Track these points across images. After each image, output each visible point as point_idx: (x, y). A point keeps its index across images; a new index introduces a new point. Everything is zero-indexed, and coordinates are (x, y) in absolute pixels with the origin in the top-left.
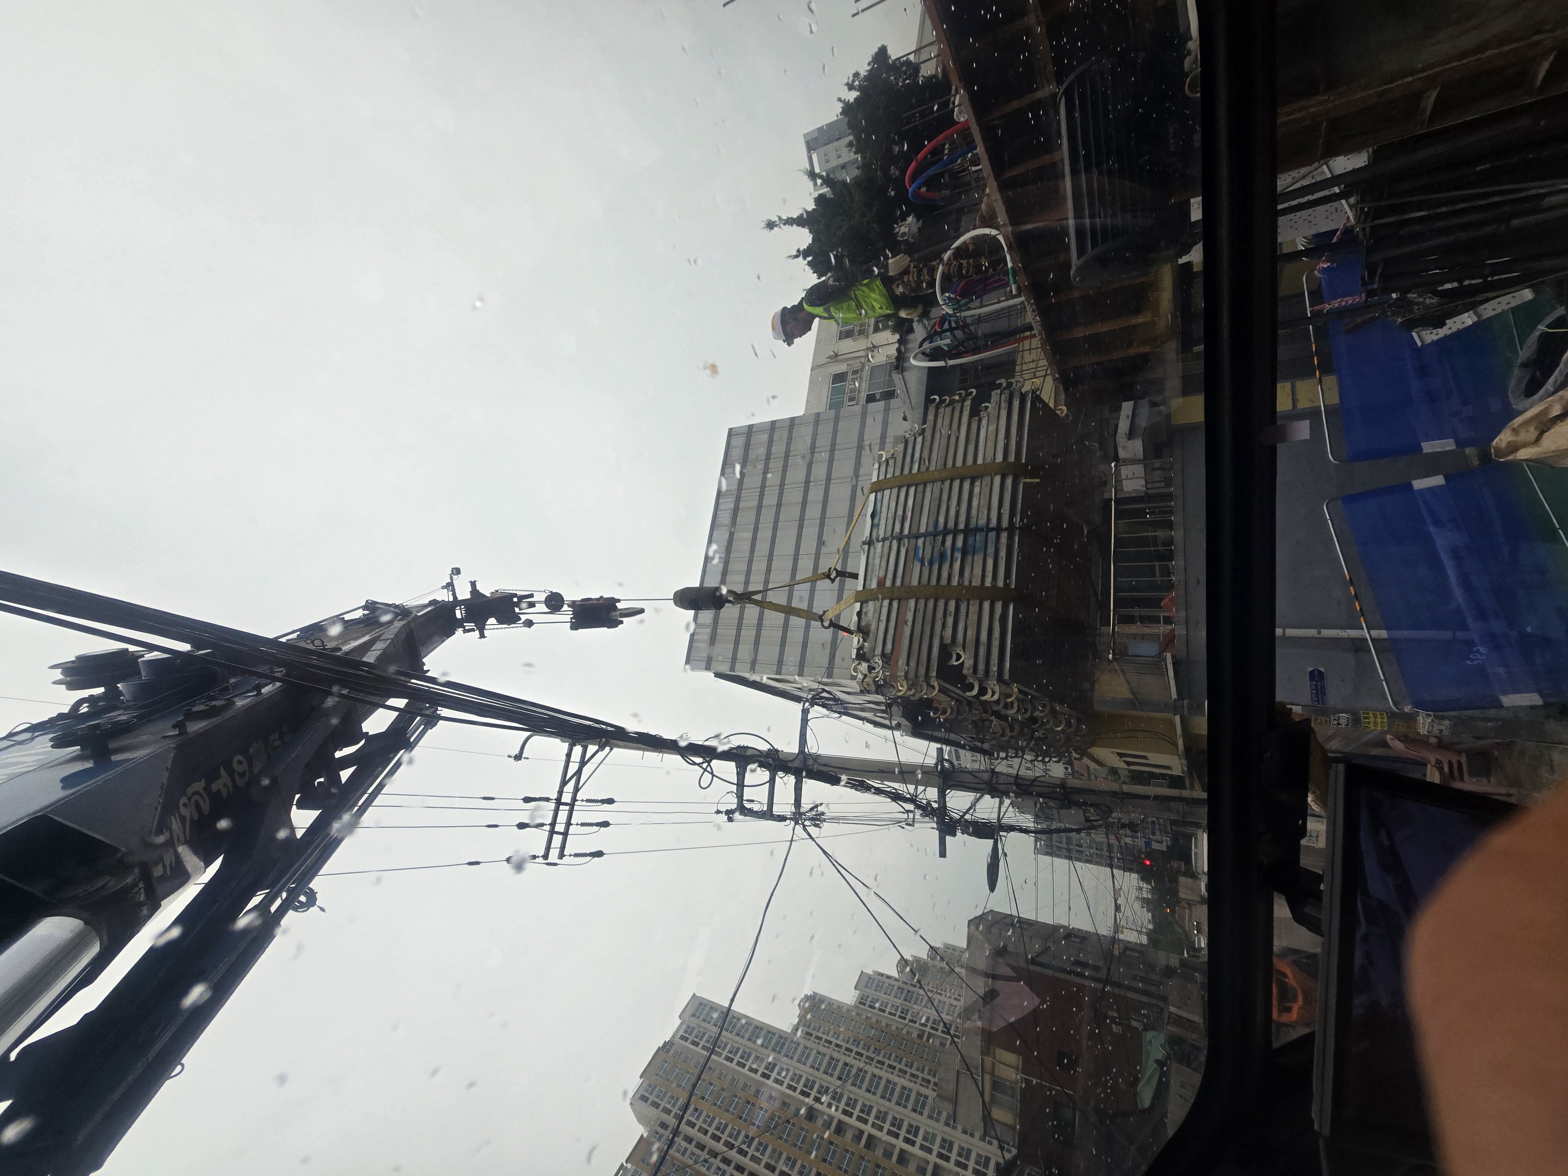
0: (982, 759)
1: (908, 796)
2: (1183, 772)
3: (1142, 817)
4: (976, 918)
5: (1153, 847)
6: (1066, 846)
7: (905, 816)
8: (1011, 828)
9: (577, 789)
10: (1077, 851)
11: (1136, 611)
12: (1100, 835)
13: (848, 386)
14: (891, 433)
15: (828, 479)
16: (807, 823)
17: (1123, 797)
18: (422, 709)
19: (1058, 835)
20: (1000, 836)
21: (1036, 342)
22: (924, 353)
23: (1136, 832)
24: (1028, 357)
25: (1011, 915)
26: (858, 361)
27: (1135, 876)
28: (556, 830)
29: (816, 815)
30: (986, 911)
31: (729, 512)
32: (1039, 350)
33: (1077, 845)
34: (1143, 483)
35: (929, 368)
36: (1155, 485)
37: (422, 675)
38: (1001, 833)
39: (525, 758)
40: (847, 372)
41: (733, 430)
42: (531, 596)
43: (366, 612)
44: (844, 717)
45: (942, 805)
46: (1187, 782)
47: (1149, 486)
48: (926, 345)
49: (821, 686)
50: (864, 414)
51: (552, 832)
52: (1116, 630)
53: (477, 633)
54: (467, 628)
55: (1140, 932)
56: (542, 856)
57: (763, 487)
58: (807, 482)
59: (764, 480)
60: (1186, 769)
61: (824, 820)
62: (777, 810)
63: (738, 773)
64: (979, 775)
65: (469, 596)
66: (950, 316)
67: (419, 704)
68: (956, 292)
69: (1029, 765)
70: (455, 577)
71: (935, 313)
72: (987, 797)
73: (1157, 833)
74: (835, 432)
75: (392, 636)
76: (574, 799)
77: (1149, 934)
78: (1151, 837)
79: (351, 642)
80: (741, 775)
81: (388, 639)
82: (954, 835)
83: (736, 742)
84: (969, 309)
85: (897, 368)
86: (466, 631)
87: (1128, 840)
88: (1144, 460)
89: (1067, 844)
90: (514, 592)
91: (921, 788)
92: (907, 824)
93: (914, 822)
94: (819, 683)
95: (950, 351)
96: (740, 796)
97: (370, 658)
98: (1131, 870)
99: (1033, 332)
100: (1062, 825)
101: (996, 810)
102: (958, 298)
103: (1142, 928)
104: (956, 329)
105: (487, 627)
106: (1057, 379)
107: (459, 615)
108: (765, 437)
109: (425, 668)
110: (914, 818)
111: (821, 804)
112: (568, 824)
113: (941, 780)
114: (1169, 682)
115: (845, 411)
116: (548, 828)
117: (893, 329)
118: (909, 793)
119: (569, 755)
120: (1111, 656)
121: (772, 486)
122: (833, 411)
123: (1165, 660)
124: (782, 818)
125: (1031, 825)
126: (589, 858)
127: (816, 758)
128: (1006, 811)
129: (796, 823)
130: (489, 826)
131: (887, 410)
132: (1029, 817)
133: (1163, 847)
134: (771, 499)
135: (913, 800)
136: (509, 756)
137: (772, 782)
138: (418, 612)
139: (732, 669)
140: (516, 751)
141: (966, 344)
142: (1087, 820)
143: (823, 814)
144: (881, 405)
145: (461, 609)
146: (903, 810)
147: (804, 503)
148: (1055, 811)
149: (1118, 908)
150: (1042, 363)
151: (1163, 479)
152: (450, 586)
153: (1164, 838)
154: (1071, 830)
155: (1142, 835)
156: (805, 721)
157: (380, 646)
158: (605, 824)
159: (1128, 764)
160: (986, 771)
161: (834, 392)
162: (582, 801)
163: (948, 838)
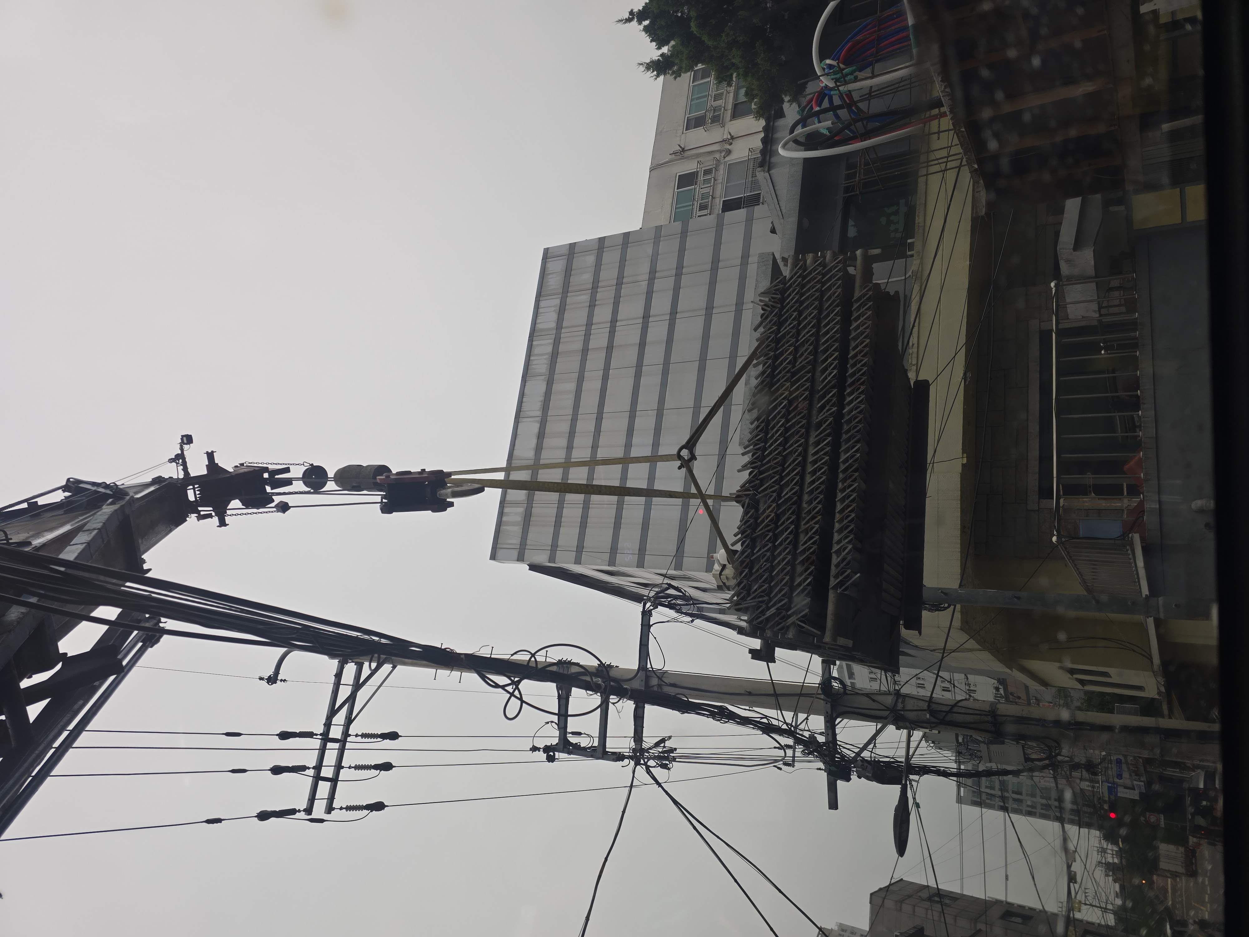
0: (883, 677)
1: (785, 727)
2: (1159, 693)
3: (1104, 753)
4: (880, 889)
5: (1119, 795)
6: (999, 793)
7: (781, 753)
8: (924, 770)
9: (349, 720)
10: (1014, 800)
11: (1089, 478)
12: (1047, 779)
13: (699, 189)
14: (756, 249)
15: (673, 313)
16: (651, 763)
17: (1077, 726)
18: (139, 621)
19: (989, 779)
20: (910, 781)
21: (946, 123)
22: (796, 141)
23: (1095, 774)
24: (936, 143)
25: (928, 886)
26: (711, 157)
27: (1096, 833)
28: (322, 775)
29: (663, 752)
30: (893, 881)
31: (546, 356)
32: (952, 133)
33: (1014, 792)
34: (1095, 306)
35: (806, 160)
36: (1112, 310)
37: (141, 576)
38: (911, 777)
39: (281, 680)
40: (697, 172)
41: (550, 251)
42: (287, 470)
43: (67, 494)
44: (698, 622)
45: (830, 739)
46: (1165, 707)
47: (1103, 311)
48: (799, 130)
49: (667, 581)
50: (719, 227)
51: (317, 778)
52: (1061, 505)
53: (215, 520)
54: (202, 513)
55: (1105, 910)
56: (304, 810)
57: (589, 324)
58: (646, 317)
59: (590, 316)
60: (1163, 689)
61: (674, 759)
62: (611, 745)
63: (559, 697)
64: (879, 698)
65: (205, 472)
66: (832, 89)
67: (136, 615)
68: (838, 59)
69: (947, 685)
70: (186, 447)
71: (812, 88)
72: (891, 728)
73: (1126, 775)
74: (682, 250)
75: (99, 525)
76: (346, 734)
77: (1119, 913)
78: (1116, 780)
79: (46, 533)
80: (564, 700)
81: (94, 529)
82: (848, 779)
83: (555, 655)
84: (856, 80)
85: (762, 165)
86: (201, 517)
87: (1085, 785)
88: (1096, 277)
89: (1001, 790)
90: (265, 465)
91: (802, 716)
92: (786, 764)
93: (794, 761)
94: (665, 576)
95: (831, 138)
96: (562, 727)
97: (70, 554)
98: (1089, 825)
99: (942, 109)
100: (993, 766)
101: (904, 745)
102: (842, 66)
103: (1107, 903)
104: (840, 107)
105: (229, 512)
106: (976, 170)
107: (191, 498)
108: (590, 259)
109: (145, 567)
110: (794, 757)
111: (670, 737)
112: (339, 767)
113: (829, 705)
114: (1138, 574)
115: (694, 223)
116: (311, 772)
117: (758, 112)
118: (785, 723)
119: (339, 675)
120: (1054, 539)
121: (599, 323)
122: (679, 224)
123: (1131, 544)
124: (618, 757)
125: (952, 766)
126: (366, 812)
127: (661, 675)
128: (917, 747)
129: (637, 763)
130: (234, 771)
131: (749, 221)
132: (948, 753)
133: (1135, 795)
134: (599, 340)
135: (790, 732)
136: (261, 679)
137: (604, 707)
138: (136, 493)
139: (552, 559)
140: (270, 672)
141: (852, 127)
142: (1027, 759)
143: (672, 750)
144: (740, 214)
145: (194, 489)
146: (778, 745)
147: (642, 345)
148: (983, 747)
149: (1072, 878)
150: (953, 151)
151: (1123, 302)
152: (180, 459)
153: (1135, 783)
154: (1006, 773)
155: (1104, 779)
156: (646, 627)
157: (82, 538)
158: (387, 767)
159: (1082, 682)
160: (888, 693)
161: (679, 199)
162: (357, 736)
163: (840, 783)
